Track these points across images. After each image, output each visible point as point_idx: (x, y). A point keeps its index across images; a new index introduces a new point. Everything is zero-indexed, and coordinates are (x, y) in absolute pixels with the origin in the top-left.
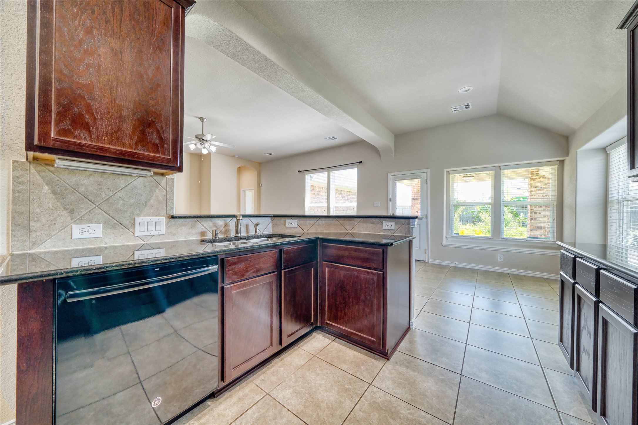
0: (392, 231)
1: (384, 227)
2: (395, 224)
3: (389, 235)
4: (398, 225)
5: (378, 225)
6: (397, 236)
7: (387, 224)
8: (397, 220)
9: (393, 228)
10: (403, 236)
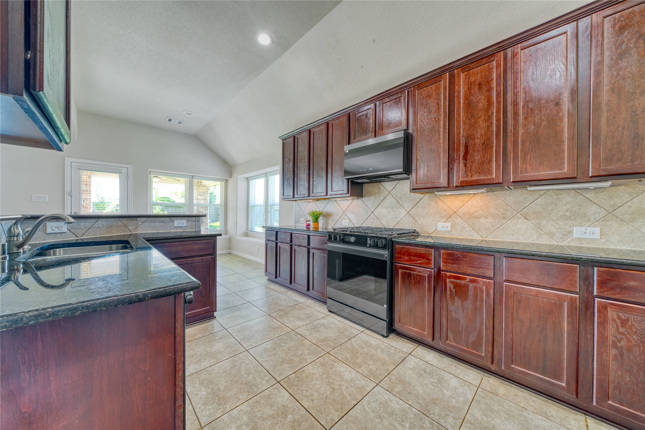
0: (184, 228)
1: (176, 225)
2: (187, 221)
3: (181, 232)
4: (189, 222)
5: (168, 224)
6: (188, 231)
7: (179, 222)
8: (188, 218)
9: (185, 225)
10: (193, 231)
